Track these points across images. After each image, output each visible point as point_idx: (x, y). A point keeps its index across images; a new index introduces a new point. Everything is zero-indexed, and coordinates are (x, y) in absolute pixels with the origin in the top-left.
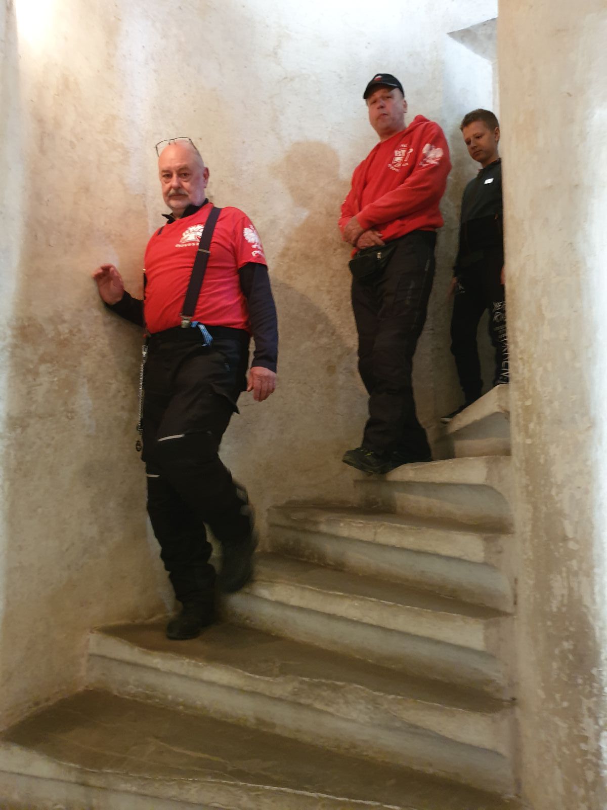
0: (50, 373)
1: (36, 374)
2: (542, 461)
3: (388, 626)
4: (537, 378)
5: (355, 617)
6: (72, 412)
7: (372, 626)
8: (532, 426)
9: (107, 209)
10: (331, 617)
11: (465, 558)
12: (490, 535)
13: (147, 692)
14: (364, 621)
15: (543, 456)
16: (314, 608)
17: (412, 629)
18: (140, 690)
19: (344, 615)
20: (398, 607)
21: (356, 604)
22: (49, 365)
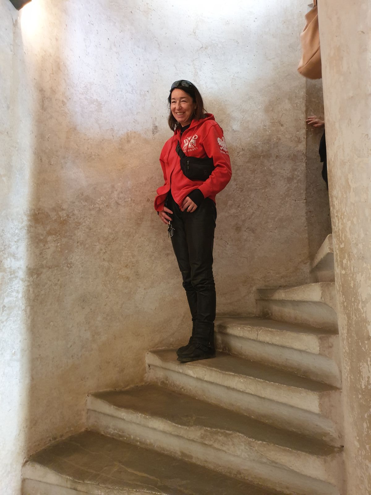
0: (55, 241)
1: (46, 242)
2: (352, 285)
3: (260, 395)
4: (348, 229)
5: (241, 389)
6: (71, 263)
7: (252, 394)
8: (345, 261)
9: (88, 140)
10: (228, 388)
11: (308, 350)
12: (323, 335)
13: (119, 433)
14: (247, 391)
15: (352, 282)
16: (218, 383)
17: (275, 397)
18: (116, 431)
19: (235, 387)
20: (266, 382)
21: (242, 381)
22: (54, 236)
